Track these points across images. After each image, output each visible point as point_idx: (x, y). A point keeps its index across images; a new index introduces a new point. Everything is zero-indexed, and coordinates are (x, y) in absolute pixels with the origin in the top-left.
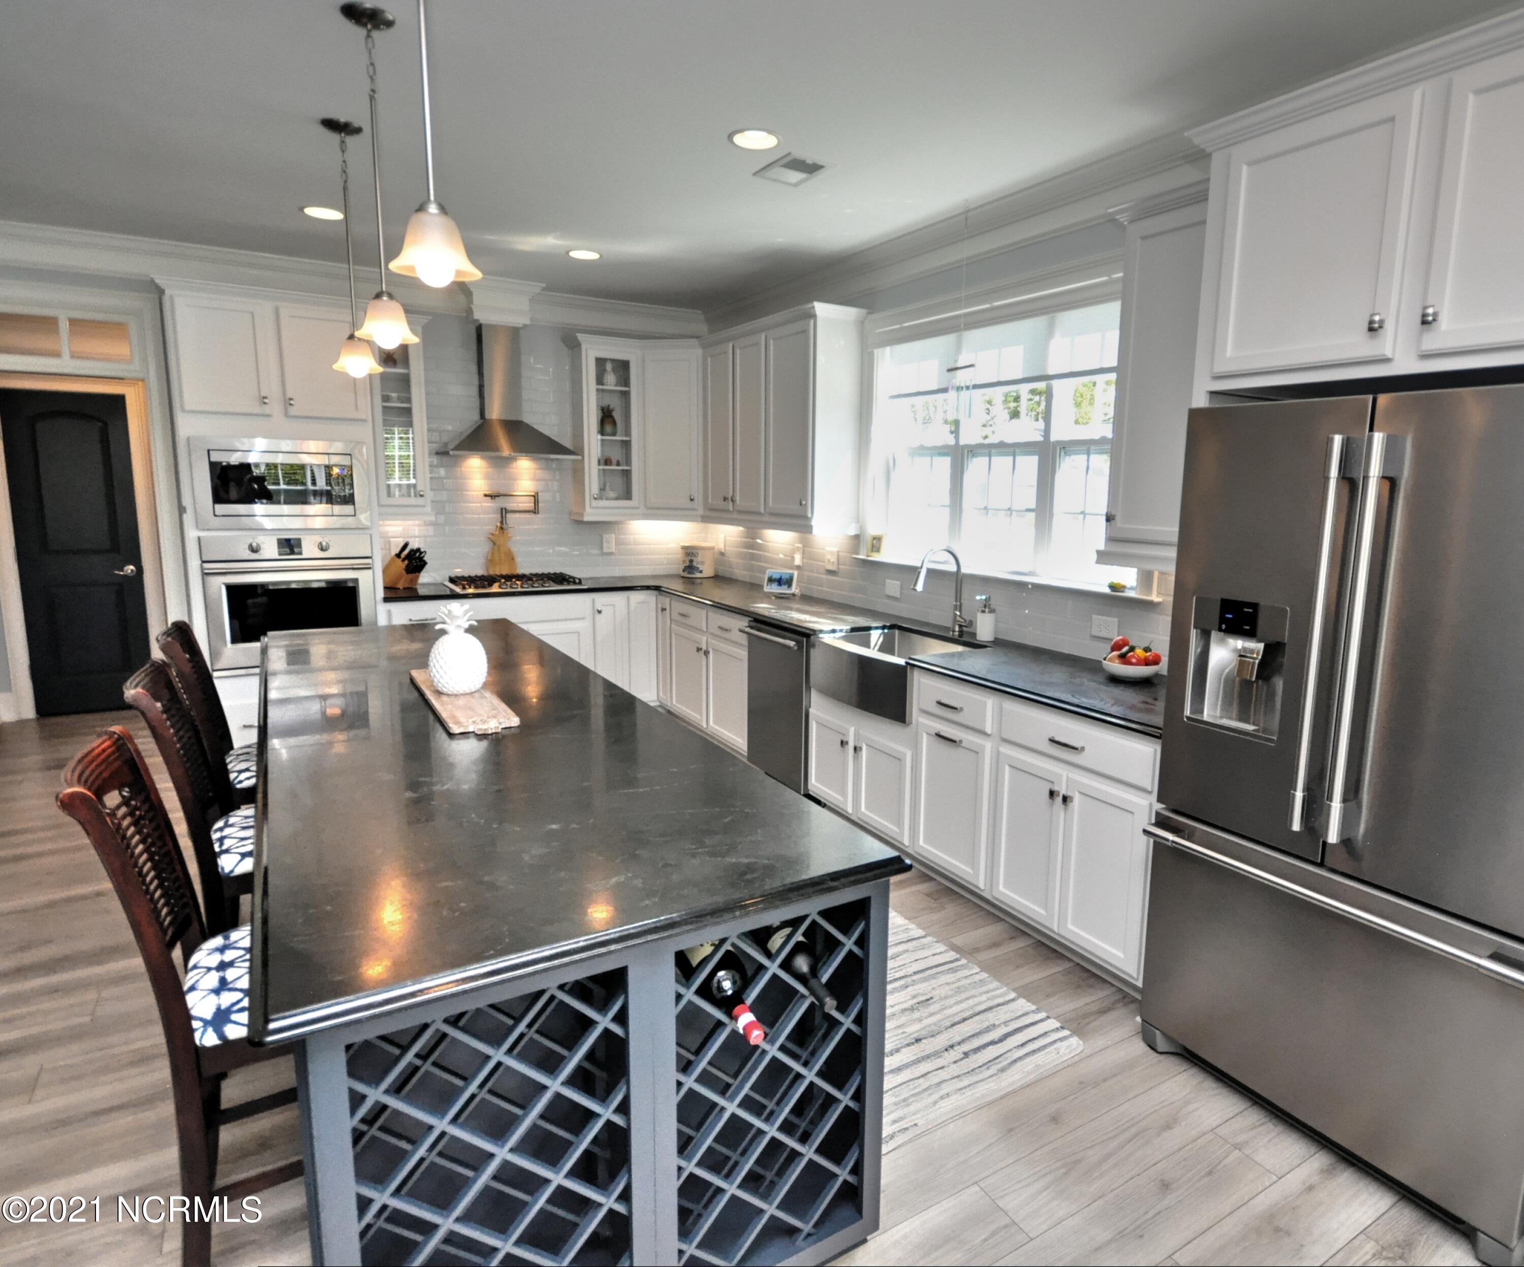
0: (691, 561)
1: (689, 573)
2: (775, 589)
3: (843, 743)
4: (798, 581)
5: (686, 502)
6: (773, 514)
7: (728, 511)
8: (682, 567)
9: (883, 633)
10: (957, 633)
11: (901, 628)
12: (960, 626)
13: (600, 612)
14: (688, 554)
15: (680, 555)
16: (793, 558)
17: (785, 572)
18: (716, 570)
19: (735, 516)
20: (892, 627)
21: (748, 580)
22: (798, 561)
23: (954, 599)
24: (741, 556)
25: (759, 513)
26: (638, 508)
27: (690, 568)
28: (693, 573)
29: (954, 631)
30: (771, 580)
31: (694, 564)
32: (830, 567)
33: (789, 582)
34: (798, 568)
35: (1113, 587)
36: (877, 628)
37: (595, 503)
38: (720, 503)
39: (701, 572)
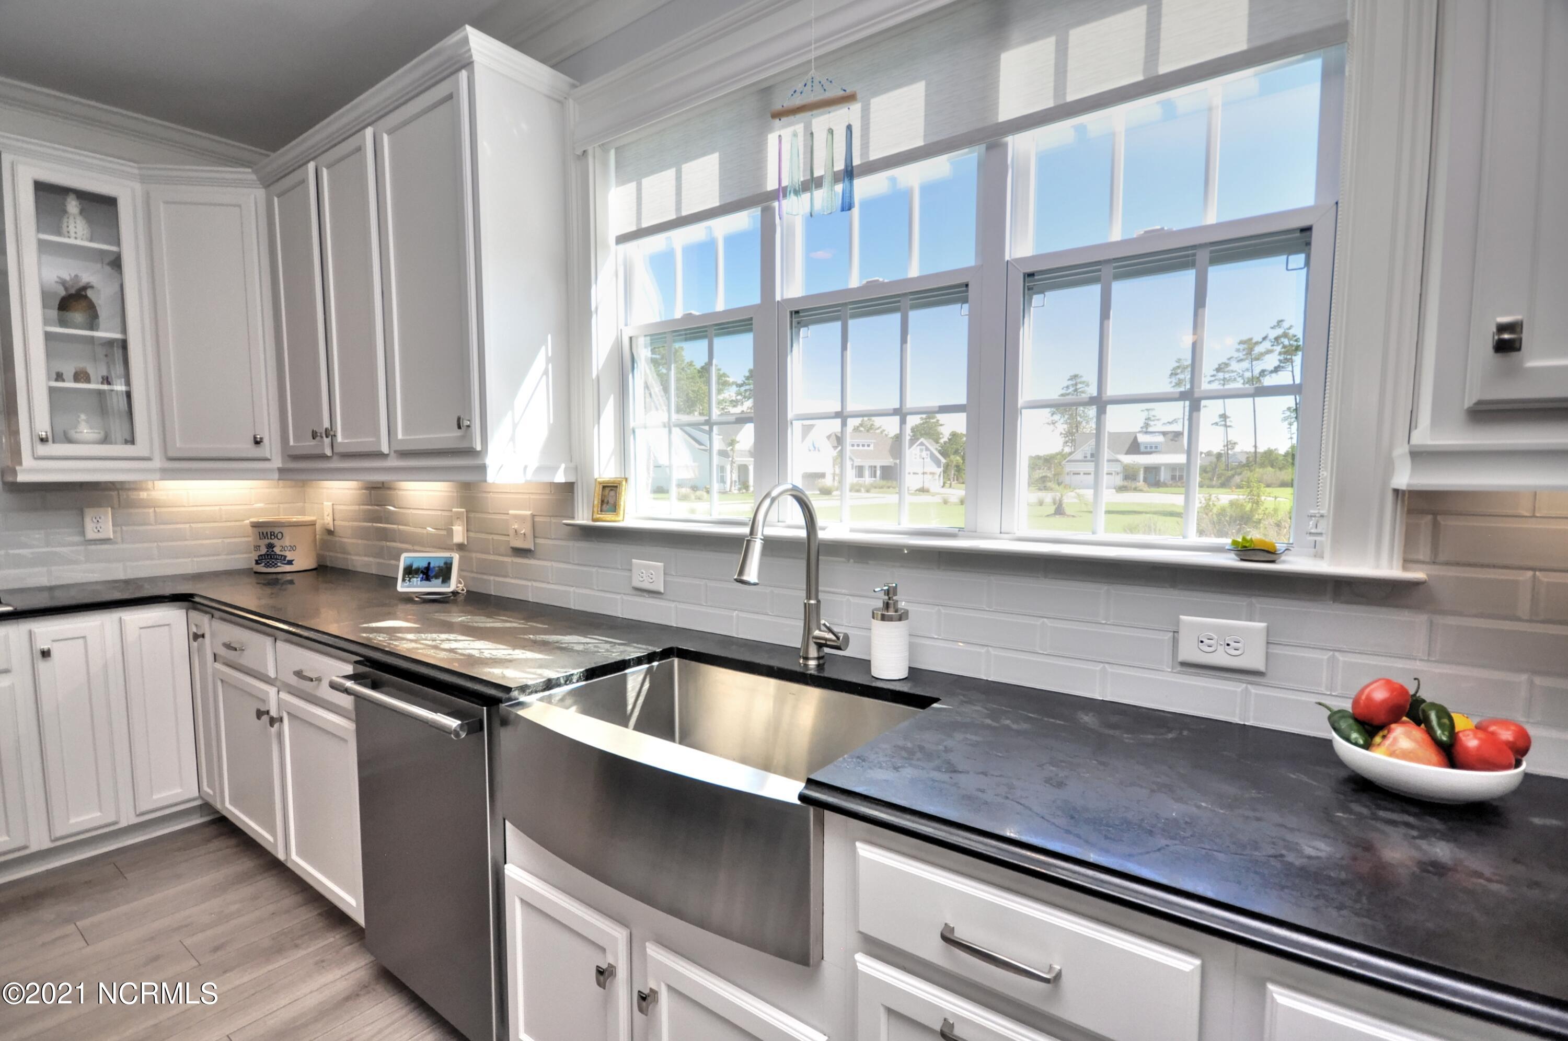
0: (270, 546)
1: (267, 566)
2: (417, 587)
3: (604, 974)
4: (461, 569)
5: (250, 450)
6: (404, 454)
7: (323, 457)
8: (254, 556)
9: (649, 671)
10: (812, 663)
11: (683, 654)
12: (820, 646)
13: (46, 654)
14: (263, 536)
15: (250, 538)
16: (450, 533)
17: (436, 556)
18: (320, 557)
19: (336, 464)
20: (667, 653)
21: (374, 571)
22: (459, 534)
23: (804, 594)
24: (364, 534)
25: (380, 455)
26: (148, 459)
27: (269, 557)
28: (275, 565)
29: (806, 658)
30: (410, 572)
31: (277, 550)
32: (519, 544)
33: (445, 573)
34: (461, 547)
35: (1245, 550)
36: (639, 661)
37: (42, 450)
38: (309, 445)
39: (290, 562)
